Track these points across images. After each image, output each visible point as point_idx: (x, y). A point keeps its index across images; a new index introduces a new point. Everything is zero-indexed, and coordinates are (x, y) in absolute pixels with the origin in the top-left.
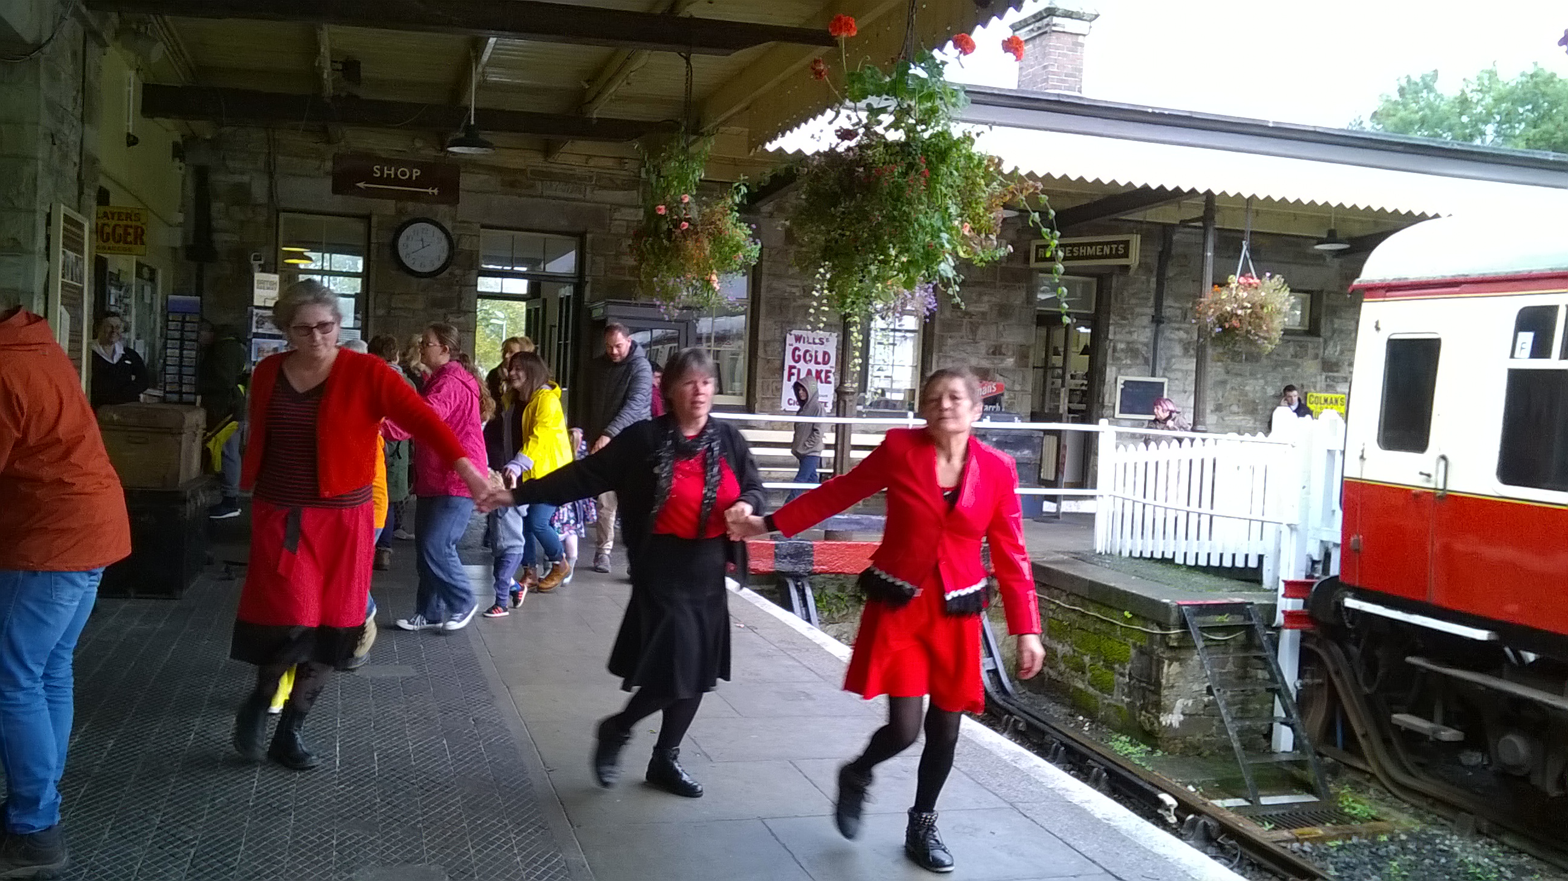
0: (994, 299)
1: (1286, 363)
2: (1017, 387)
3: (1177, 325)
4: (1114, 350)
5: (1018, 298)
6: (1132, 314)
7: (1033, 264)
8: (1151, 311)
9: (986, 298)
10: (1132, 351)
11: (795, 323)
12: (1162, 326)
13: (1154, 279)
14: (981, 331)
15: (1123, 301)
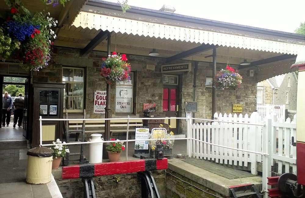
0: (152, 81)
1: (227, 97)
2: (159, 105)
3: (199, 88)
4: (184, 94)
5: (158, 81)
6: (188, 85)
7: (162, 72)
8: (193, 84)
9: (150, 81)
10: (188, 95)
11: (97, 88)
12: (196, 88)
13: (193, 76)
14: (149, 90)
15: (186, 81)
